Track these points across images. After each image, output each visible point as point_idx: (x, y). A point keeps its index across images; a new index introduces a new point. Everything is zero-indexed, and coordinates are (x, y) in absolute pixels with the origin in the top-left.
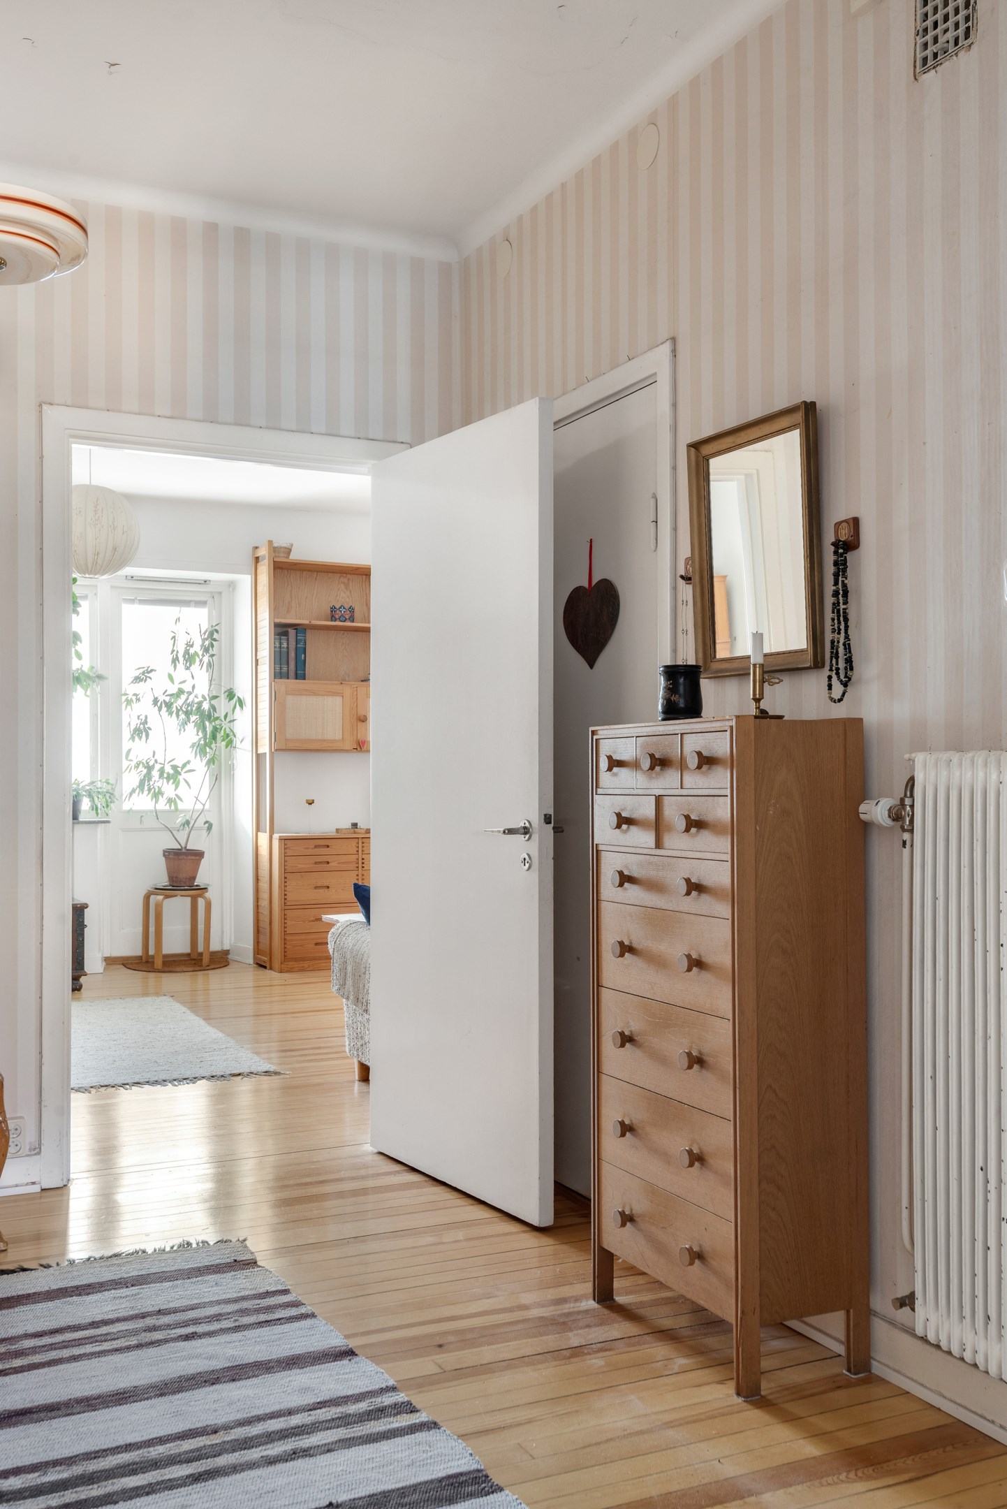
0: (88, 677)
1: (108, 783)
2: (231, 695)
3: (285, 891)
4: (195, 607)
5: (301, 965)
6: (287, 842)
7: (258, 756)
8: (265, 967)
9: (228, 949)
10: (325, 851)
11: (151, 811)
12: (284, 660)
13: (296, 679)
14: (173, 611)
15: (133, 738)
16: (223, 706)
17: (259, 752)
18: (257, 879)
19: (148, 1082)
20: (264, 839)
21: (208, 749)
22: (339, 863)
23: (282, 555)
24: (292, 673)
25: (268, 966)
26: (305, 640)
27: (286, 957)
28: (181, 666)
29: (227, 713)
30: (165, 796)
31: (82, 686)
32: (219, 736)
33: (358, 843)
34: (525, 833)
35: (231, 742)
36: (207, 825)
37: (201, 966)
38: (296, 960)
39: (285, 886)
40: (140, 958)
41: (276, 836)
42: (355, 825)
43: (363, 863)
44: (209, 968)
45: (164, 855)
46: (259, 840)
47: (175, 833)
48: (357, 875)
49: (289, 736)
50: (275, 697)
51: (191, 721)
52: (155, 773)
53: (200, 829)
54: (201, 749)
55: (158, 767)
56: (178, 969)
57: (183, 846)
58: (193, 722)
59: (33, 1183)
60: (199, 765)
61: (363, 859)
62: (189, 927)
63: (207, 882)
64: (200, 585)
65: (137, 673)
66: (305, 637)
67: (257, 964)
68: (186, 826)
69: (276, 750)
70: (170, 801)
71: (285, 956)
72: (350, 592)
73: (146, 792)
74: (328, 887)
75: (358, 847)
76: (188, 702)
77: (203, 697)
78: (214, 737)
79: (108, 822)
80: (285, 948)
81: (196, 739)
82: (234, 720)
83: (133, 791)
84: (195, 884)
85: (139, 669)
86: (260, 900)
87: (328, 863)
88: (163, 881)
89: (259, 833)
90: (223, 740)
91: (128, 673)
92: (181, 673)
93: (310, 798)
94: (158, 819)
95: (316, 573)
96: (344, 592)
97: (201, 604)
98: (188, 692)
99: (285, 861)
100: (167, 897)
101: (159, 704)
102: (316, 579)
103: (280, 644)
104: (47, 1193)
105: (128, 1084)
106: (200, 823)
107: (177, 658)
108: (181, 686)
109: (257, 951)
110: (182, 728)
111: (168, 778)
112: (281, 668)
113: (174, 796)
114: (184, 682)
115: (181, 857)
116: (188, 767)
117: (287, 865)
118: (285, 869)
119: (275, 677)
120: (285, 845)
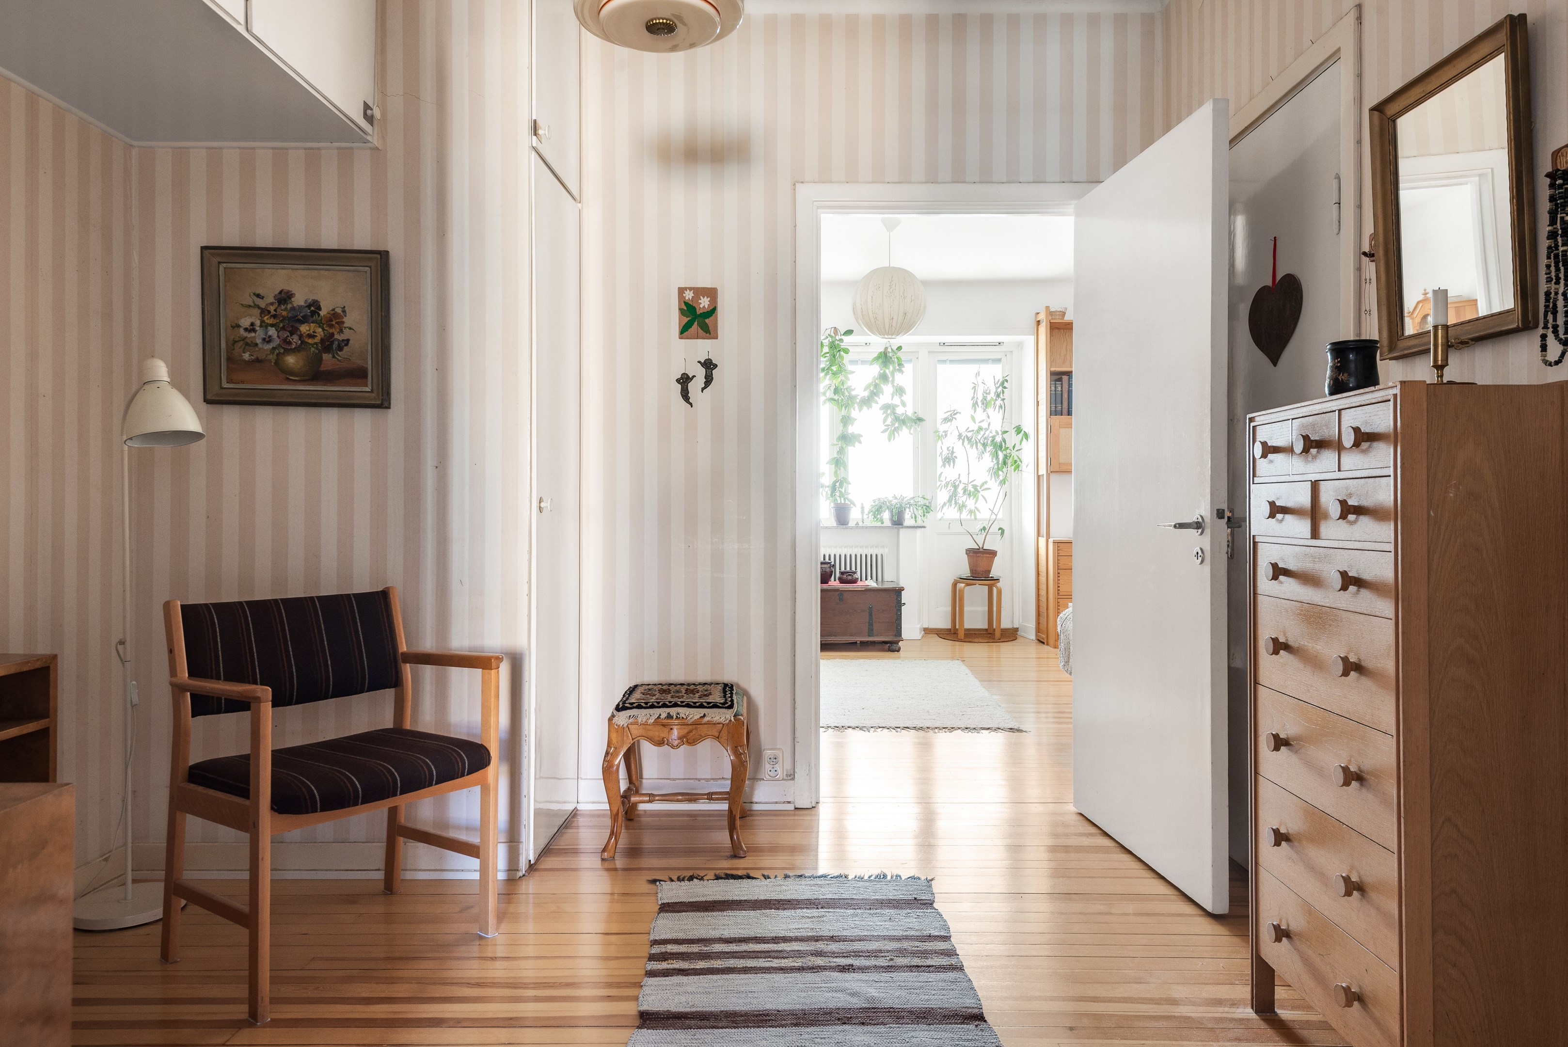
0: (909, 419)
1: (924, 498)
2: (1019, 430)
3: (1058, 583)
4: (992, 364)
6: (1059, 545)
7: (1039, 477)
8: (1044, 643)
9: (1016, 625)
11: (956, 520)
12: (1059, 400)
13: (1065, 416)
14: (974, 367)
15: (944, 465)
16: (1012, 439)
17: (1039, 474)
18: (1038, 574)
19: (915, 728)
20: (1042, 541)
21: (1000, 473)
23: (1058, 317)
24: (1065, 411)
25: (1046, 643)
28: (980, 410)
29: (1015, 445)
30: (968, 508)
31: (907, 427)
32: (1009, 462)
34: (1198, 528)
35: (1018, 466)
36: (1000, 531)
37: (993, 639)
39: (1059, 580)
40: (949, 630)
41: (1051, 540)
44: (1000, 641)
45: (966, 553)
46: (1039, 544)
47: (974, 536)
49: (1062, 461)
50: (1050, 430)
51: (987, 451)
52: (960, 490)
53: (995, 534)
54: (995, 472)
55: (961, 486)
56: (976, 640)
57: (981, 547)
58: (989, 452)
59: (789, 802)
60: (993, 484)
62: (986, 608)
63: (1000, 575)
64: (996, 347)
65: (946, 415)
67: (1038, 640)
68: (983, 531)
69: (1052, 471)
70: (971, 512)
73: (953, 506)
76: (985, 436)
77: (997, 432)
78: (1005, 463)
79: (924, 527)
81: (992, 465)
82: (1020, 450)
83: (945, 504)
84: (991, 575)
85: (948, 412)
86: (1039, 590)
88: (966, 573)
89: (1039, 538)
90: (1012, 465)
91: (941, 415)
92: (980, 414)
94: (961, 525)
97: (996, 361)
98: (985, 429)
99: (1058, 560)
100: (968, 585)
101: (963, 438)
103: (1056, 387)
104: (798, 812)
105: (899, 728)
106: (995, 529)
107: (977, 403)
108: (980, 424)
109: (1038, 630)
110: (980, 457)
111: (969, 495)
112: (1056, 407)
113: (974, 508)
114: (983, 421)
115: (979, 555)
116: (985, 486)
117: (1059, 564)
118: (1058, 567)
119: (1051, 415)
120: (1058, 547)
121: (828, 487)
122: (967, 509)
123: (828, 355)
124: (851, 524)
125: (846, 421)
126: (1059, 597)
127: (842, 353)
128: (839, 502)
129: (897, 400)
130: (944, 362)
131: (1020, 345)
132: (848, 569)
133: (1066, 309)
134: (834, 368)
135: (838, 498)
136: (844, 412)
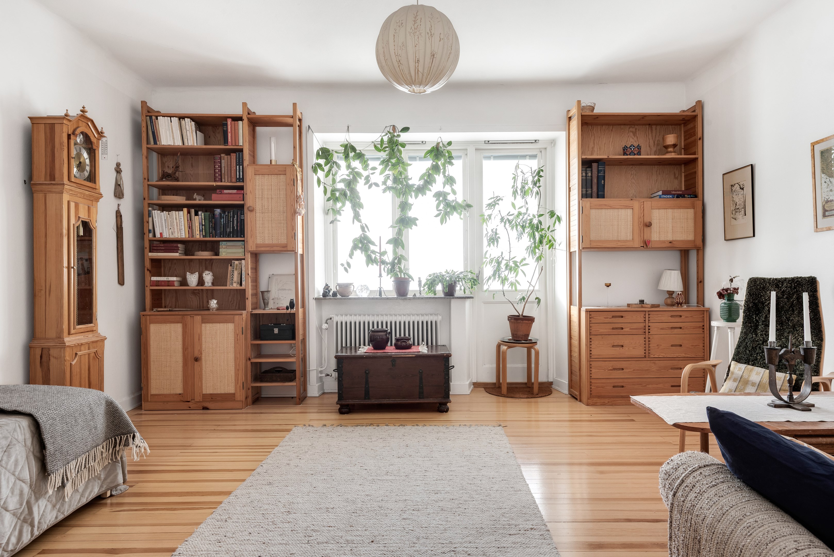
0: (460, 206)
1: (472, 273)
2: (552, 214)
3: (590, 347)
4: (529, 158)
6: (591, 313)
7: (571, 253)
8: (577, 399)
9: (552, 381)
10: (621, 320)
11: (499, 291)
12: (589, 185)
13: (598, 198)
14: (514, 162)
15: (489, 245)
16: (547, 221)
17: (571, 251)
18: (570, 337)
20: (575, 310)
21: (537, 250)
22: (630, 329)
23: (587, 111)
24: (595, 194)
25: (578, 399)
26: (604, 170)
27: (592, 396)
28: (519, 197)
29: (549, 226)
31: (458, 213)
32: (545, 241)
33: (645, 315)
35: (552, 245)
36: (537, 300)
37: (533, 394)
38: (599, 397)
39: (591, 344)
40: (494, 384)
41: (583, 309)
42: (642, 302)
43: (649, 329)
44: (538, 396)
45: (508, 320)
46: (571, 311)
47: (515, 305)
48: (645, 338)
49: (592, 238)
50: (581, 210)
51: (526, 232)
52: (503, 266)
53: (532, 302)
54: (532, 250)
55: (504, 262)
56: (518, 396)
57: (521, 314)
58: (527, 233)
60: (531, 261)
61: (649, 326)
62: (526, 365)
63: (538, 338)
64: (532, 144)
65: (490, 201)
66: (604, 168)
67: (571, 395)
68: (522, 300)
69: (583, 248)
70: (512, 284)
71: (591, 394)
72: (637, 138)
73: (497, 279)
74: (622, 346)
75: (645, 318)
76: (524, 219)
77: (534, 216)
78: (541, 242)
79: (472, 298)
80: (591, 388)
81: (530, 243)
82: (554, 230)
83: (490, 278)
84: (529, 338)
85: (491, 199)
86: (572, 352)
87: (622, 329)
88: (508, 336)
89: (571, 306)
90: (547, 244)
91: (486, 201)
92: (519, 201)
93: (608, 282)
94: (504, 296)
95: (612, 126)
96: (633, 138)
97: (533, 157)
98: (523, 214)
99: (590, 327)
100: (509, 347)
101: (504, 221)
102: (612, 130)
103: (586, 174)
106: (532, 298)
107: (516, 191)
108: (519, 210)
109: (571, 386)
110: (519, 237)
111: (511, 270)
112: (586, 190)
113: (514, 281)
114: (522, 207)
115: (519, 321)
116: (524, 262)
117: (591, 330)
118: (590, 333)
119: (582, 197)
120: (590, 315)
121: (389, 263)
122: (509, 282)
123: (387, 149)
124: (410, 295)
125: (404, 206)
126: (591, 360)
127: (400, 147)
128: (400, 276)
129: (448, 189)
130: (488, 158)
131: (553, 142)
132: (402, 335)
133: (595, 104)
134: (394, 161)
135: (399, 273)
136: (402, 199)
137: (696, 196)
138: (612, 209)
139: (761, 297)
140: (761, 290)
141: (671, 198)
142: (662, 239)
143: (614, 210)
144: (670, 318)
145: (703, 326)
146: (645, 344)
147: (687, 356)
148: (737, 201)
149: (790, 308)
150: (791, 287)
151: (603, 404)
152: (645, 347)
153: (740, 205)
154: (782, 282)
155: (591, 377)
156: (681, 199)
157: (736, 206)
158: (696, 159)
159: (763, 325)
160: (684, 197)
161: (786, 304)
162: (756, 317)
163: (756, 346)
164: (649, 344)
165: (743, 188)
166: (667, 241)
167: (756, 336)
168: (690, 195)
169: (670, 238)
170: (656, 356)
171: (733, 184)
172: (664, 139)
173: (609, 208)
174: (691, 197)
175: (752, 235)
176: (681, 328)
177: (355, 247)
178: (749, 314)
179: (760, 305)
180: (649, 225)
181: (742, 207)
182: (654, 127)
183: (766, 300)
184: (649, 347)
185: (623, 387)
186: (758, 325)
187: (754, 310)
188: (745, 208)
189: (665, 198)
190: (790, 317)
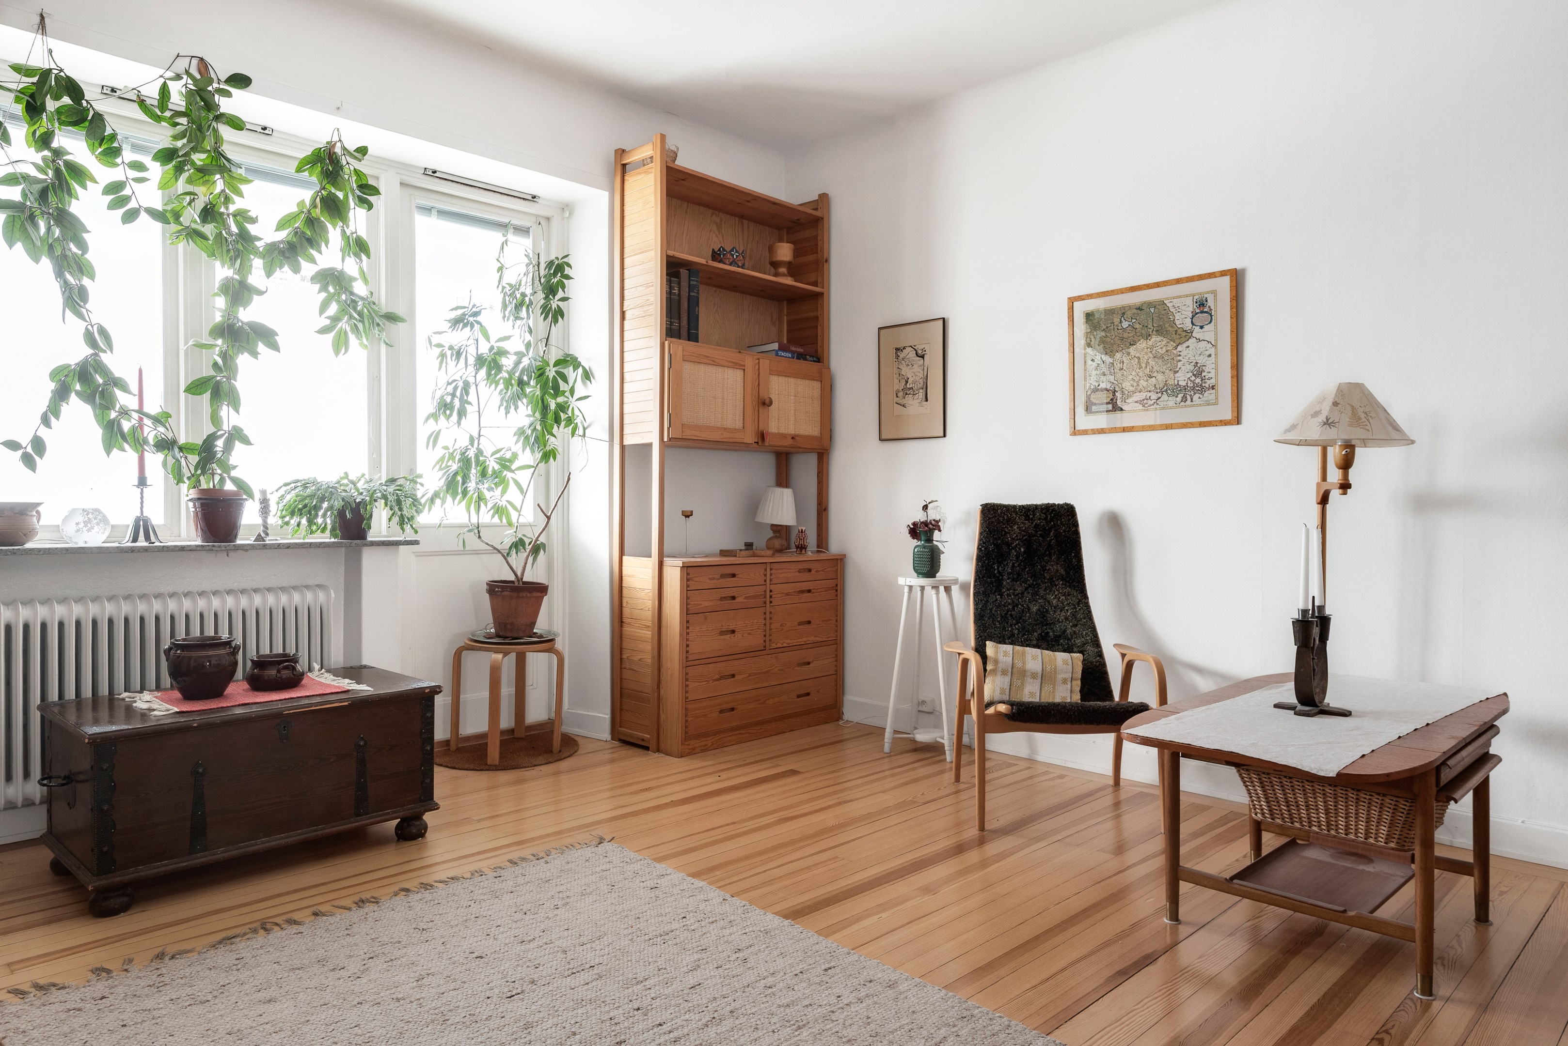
0: (375, 312)
2: (574, 362)
3: (687, 640)
5: (704, 743)
6: (690, 570)
7: (627, 447)
8: (646, 748)
10: (731, 582)
11: (471, 526)
12: (675, 311)
13: (689, 340)
17: (624, 444)
20: (640, 567)
22: (746, 598)
24: (684, 333)
25: (653, 745)
26: (698, 288)
27: (687, 736)
33: (766, 570)
37: (551, 752)
38: (700, 736)
41: (673, 562)
42: (748, 545)
43: (771, 597)
44: (563, 755)
45: (488, 590)
46: (624, 568)
48: (765, 613)
49: (689, 420)
50: (669, 362)
51: (526, 395)
57: (519, 577)
58: (529, 396)
61: (770, 591)
64: (526, 202)
66: (698, 282)
67: (621, 741)
69: (670, 439)
70: (497, 510)
71: (686, 733)
73: (459, 497)
74: (733, 632)
75: (765, 575)
79: (417, 543)
80: (686, 721)
82: (583, 398)
83: (437, 495)
86: (624, 651)
87: (734, 598)
89: (624, 557)
90: (567, 425)
93: (688, 508)
94: (479, 537)
96: (717, 236)
97: (523, 231)
98: (516, 353)
99: (688, 598)
102: (686, 212)
103: (671, 288)
109: (620, 722)
112: (673, 323)
113: (501, 504)
115: (524, 594)
116: (516, 463)
117: (689, 604)
118: (687, 609)
119: (667, 335)
120: (688, 574)
122: (489, 505)
123: (183, 120)
124: (244, 538)
125: (237, 291)
128: (210, 487)
129: (351, 267)
130: (428, 210)
131: (566, 208)
134: (200, 159)
136: (230, 270)
137: (819, 360)
138: (715, 367)
139: (1005, 535)
140: (1004, 524)
141: (789, 357)
142: (782, 431)
143: (717, 368)
144: (798, 574)
145: (837, 585)
146: (765, 625)
147: (818, 639)
148: (910, 376)
149: (1046, 551)
150: (1046, 519)
151: (705, 749)
152: (765, 630)
153: (914, 382)
154: (1033, 511)
155: (687, 698)
156: (802, 361)
157: (906, 384)
158: (820, 295)
159: (1008, 579)
160: (805, 359)
161: (1040, 544)
162: (998, 568)
163: (1006, 614)
164: (771, 624)
165: (924, 355)
166: (790, 435)
167: (1001, 598)
168: (813, 357)
169: (791, 431)
170: (779, 645)
171: (901, 346)
172: (771, 249)
173: (712, 363)
174: (814, 361)
175: (942, 434)
176: (809, 591)
177: (61, 394)
178: (989, 563)
179: (1005, 548)
180: (766, 403)
181: (921, 386)
182: (745, 222)
183: (1013, 539)
184: (770, 629)
185: (733, 709)
186: (1002, 580)
187: (996, 556)
188: (926, 387)
189: (783, 356)
190: (1046, 566)
